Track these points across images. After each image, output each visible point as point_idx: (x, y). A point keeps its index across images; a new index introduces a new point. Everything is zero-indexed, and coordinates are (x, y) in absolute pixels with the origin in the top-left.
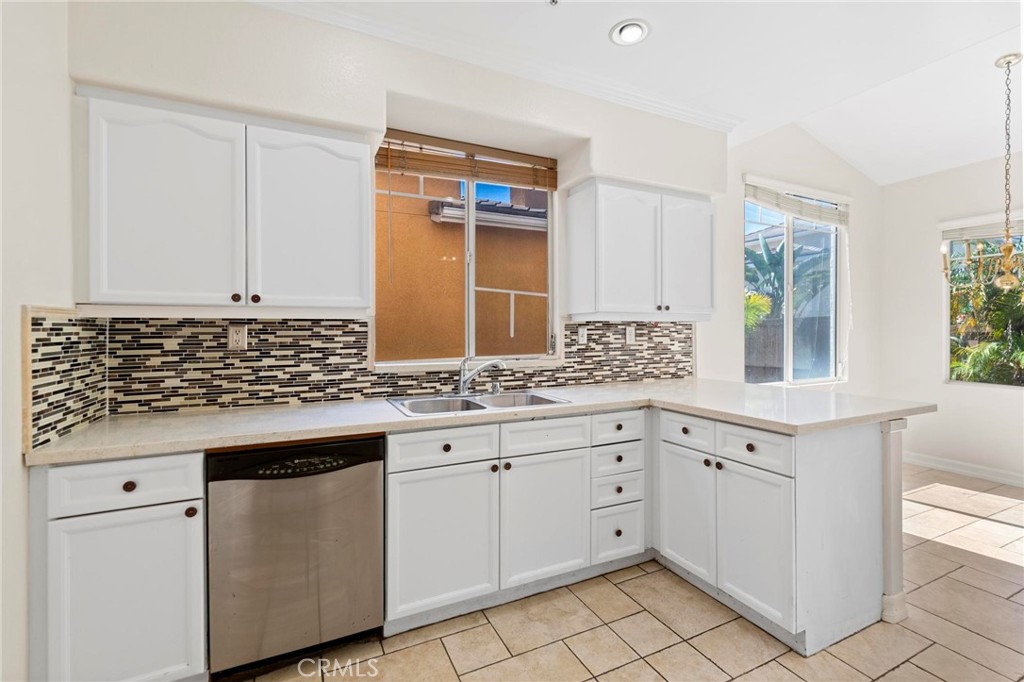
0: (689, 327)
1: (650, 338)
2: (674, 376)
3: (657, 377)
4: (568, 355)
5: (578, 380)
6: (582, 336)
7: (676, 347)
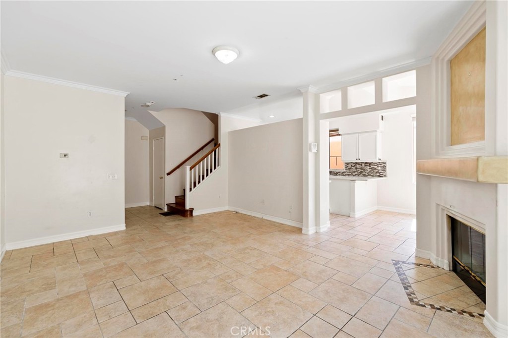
0: (385, 163)
1: (370, 166)
2: (378, 176)
3: (372, 176)
4: (346, 169)
5: (349, 175)
6: (349, 166)
7: (380, 168)
